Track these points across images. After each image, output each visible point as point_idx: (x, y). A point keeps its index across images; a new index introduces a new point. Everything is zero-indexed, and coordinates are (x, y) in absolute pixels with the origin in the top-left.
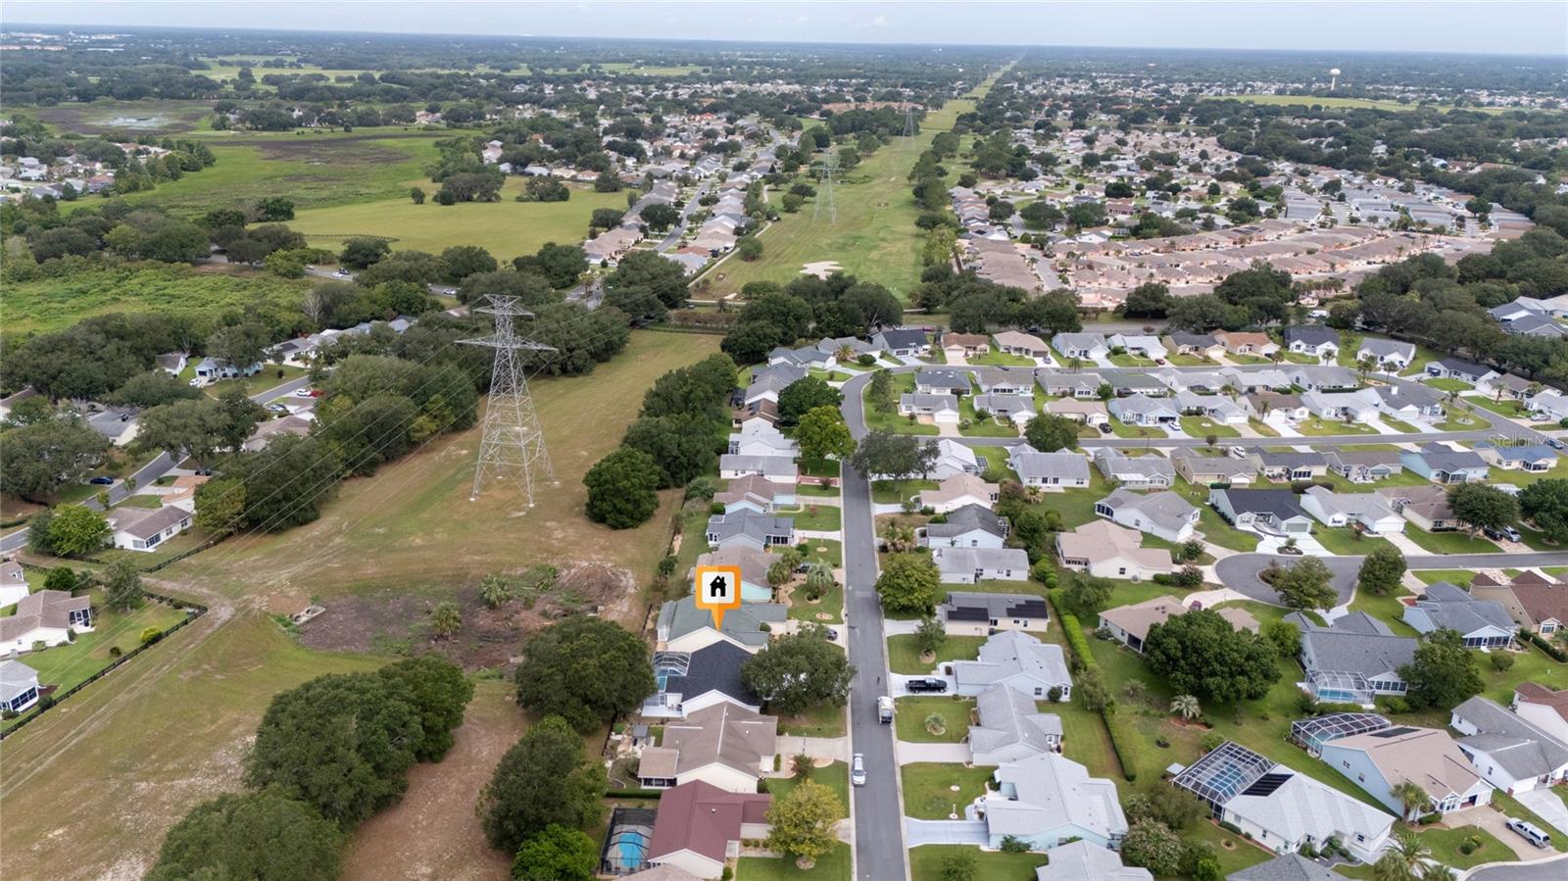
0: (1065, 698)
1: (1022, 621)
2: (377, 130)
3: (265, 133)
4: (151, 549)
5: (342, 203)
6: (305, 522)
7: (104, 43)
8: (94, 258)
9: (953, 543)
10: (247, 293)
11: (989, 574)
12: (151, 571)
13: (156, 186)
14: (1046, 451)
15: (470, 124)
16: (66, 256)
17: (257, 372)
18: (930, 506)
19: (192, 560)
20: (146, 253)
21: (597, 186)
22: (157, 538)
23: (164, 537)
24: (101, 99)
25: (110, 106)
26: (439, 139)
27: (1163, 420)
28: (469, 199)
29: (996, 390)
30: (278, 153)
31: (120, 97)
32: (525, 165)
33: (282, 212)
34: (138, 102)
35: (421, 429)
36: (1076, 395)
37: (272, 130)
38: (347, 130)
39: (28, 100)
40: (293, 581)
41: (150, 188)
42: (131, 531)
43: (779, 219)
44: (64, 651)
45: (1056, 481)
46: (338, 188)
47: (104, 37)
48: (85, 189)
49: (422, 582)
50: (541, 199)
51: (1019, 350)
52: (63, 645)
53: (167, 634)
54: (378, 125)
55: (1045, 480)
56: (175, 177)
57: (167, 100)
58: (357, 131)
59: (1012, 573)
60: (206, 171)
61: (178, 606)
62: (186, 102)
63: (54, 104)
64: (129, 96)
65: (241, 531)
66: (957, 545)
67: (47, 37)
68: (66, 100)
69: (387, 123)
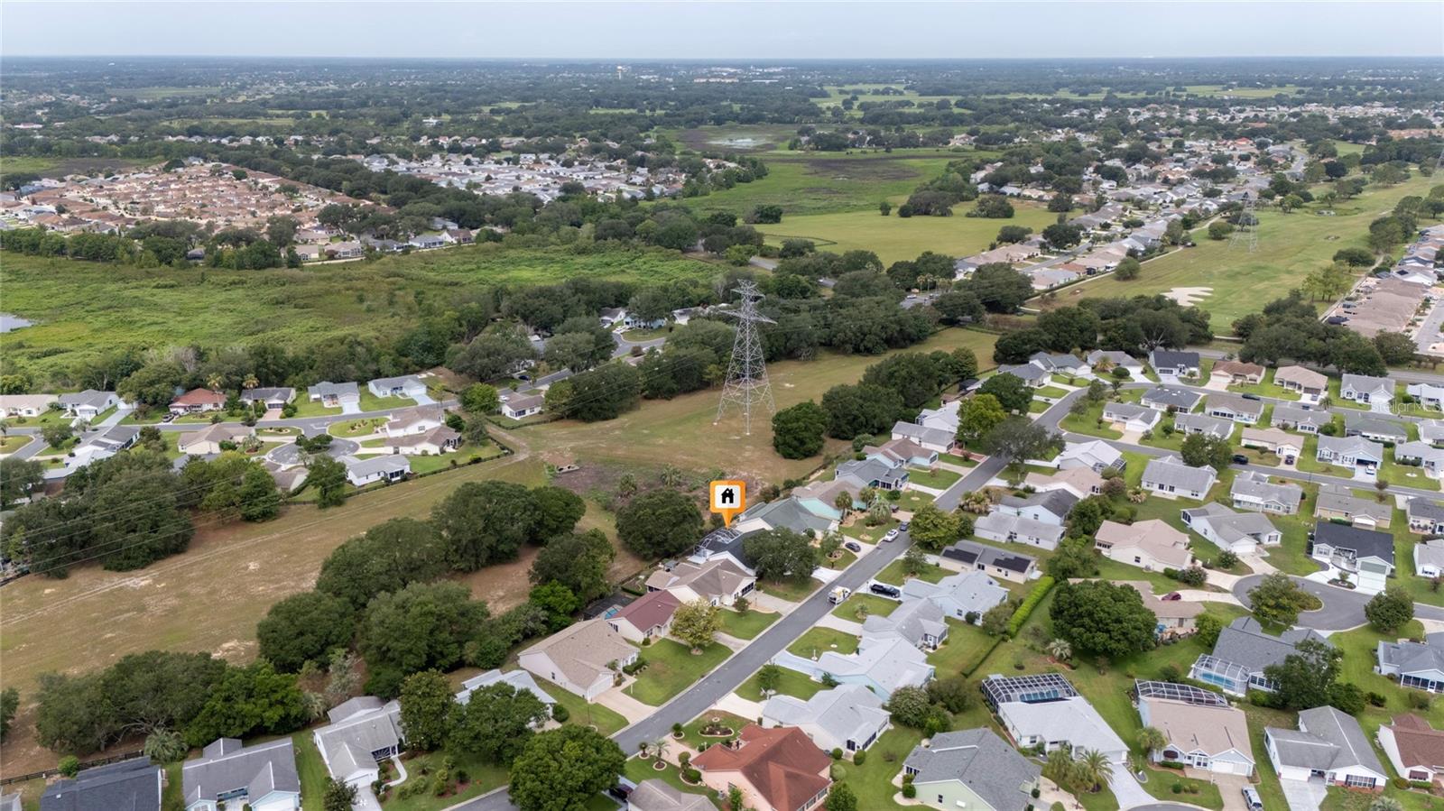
0: (979, 623)
1: (1004, 571)
2: (912, 151)
3: (823, 153)
4: (518, 418)
5: (830, 212)
6: (606, 419)
7: (769, 75)
8: (625, 242)
9: (1018, 514)
10: (701, 274)
11: (1021, 538)
12: (507, 429)
13: (712, 193)
14: (1192, 465)
15: (995, 147)
16: (610, 239)
17: (660, 326)
18: (1032, 485)
19: (531, 428)
20: (658, 241)
21: (1050, 206)
22: (524, 412)
23: (528, 413)
24: (729, 123)
25: (733, 129)
26: (953, 160)
27: (1360, 462)
28: (927, 213)
29: (1217, 414)
30: (818, 169)
31: (742, 122)
32: (1001, 185)
33: (771, 217)
34: (756, 126)
35: (710, 373)
36: (1299, 430)
37: (831, 150)
38: (888, 150)
39: (679, 123)
40: (572, 449)
41: (706, 194)
42: (510, 406)
43: (1194, 245)
44: (435, 459)
45: (1172, 489)
46: (836, 200)
47: (771, 70)
48: (662, 193)
49: (645, 465)
50: (987, 216)
51: (1293, 384)
52: (436, 455)
53: (485, 460)
54: (916, 146)
55: (1161, 487)
56: (729, 186)
57: (775, 124)
58: (895, 152)
59: (1040, 541)
60: (756, 182)
61: (503, 449)
62: (789, 126)
63: (696, 127)
64: (749, 121)
65: (568, 417)
66: (1022, 515)
67: (732, 71)
68: (706, 124)
69: (925, 145)
